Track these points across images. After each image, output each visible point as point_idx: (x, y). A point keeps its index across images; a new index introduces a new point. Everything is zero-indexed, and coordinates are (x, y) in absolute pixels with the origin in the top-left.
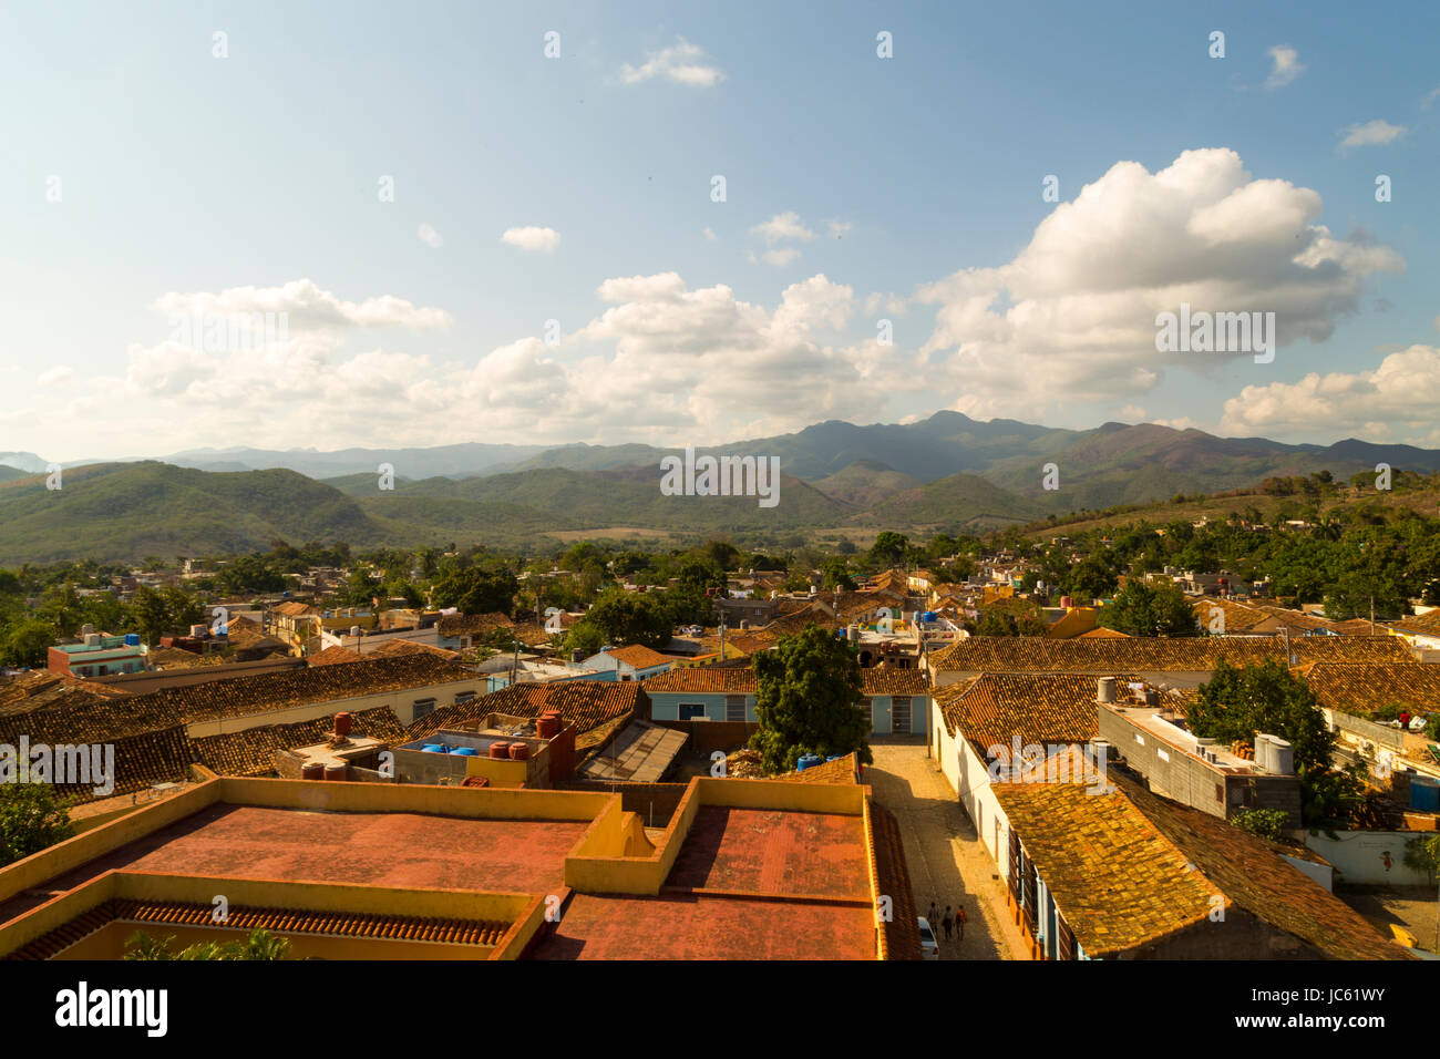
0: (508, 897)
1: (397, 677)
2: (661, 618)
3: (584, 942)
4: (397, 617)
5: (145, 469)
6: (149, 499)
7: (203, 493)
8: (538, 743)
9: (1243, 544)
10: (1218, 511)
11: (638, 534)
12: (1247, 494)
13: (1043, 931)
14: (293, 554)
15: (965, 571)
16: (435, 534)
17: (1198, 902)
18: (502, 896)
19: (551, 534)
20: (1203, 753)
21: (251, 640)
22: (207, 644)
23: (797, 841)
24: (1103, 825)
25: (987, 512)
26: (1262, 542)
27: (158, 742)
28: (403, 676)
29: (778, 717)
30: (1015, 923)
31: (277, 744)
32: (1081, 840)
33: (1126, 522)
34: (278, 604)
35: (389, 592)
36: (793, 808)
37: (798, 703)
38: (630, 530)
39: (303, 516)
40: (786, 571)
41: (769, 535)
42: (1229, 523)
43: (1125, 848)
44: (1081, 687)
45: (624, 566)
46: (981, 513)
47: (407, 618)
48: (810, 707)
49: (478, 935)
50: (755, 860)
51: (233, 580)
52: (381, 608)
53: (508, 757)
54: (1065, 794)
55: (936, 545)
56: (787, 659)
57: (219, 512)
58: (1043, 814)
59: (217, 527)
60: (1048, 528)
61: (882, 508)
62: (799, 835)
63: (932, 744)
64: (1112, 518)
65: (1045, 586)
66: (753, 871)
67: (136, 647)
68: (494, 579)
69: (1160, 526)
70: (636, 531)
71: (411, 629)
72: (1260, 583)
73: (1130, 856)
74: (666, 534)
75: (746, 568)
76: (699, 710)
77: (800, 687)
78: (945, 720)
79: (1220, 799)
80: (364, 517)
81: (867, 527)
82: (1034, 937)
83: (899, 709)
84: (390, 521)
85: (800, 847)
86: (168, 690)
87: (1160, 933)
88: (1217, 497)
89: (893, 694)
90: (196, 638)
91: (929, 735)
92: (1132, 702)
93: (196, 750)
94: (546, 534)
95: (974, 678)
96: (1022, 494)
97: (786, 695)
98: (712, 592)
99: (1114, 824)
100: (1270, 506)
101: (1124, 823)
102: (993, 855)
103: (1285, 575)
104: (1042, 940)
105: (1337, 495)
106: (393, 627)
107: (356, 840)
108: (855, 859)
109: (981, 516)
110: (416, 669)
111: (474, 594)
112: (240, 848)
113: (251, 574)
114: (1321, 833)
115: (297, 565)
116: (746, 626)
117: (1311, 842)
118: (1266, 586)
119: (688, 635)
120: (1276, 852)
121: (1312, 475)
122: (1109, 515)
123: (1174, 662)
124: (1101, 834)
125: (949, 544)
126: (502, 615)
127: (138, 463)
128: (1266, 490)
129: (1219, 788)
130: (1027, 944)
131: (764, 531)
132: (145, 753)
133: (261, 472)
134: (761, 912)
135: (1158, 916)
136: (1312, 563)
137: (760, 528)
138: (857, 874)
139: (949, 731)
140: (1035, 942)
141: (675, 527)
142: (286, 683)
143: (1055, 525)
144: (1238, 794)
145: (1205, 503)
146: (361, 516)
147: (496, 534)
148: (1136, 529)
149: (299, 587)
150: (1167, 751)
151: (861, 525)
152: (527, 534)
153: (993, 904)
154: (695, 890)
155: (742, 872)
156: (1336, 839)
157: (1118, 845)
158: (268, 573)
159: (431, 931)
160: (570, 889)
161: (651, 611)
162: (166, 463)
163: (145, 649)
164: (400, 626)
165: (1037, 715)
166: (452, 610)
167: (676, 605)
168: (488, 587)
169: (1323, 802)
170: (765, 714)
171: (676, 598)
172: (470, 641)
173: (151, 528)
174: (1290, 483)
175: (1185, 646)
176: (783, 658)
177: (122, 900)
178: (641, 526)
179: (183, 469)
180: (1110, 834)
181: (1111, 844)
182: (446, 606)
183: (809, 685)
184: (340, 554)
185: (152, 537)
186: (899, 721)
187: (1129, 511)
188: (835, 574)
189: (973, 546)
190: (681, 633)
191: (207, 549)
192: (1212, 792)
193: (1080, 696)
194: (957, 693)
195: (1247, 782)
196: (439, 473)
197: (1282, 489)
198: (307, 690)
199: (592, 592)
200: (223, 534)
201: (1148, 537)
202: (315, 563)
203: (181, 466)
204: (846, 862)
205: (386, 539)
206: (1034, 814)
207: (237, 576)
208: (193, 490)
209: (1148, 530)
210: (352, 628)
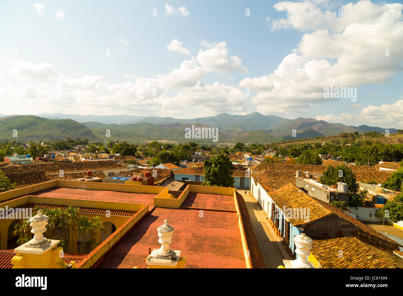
0: (139, 204)
1: (104, 166)
2: (177, 157)
3: (159, 217)
4: (103, 155)
5: (30, 117)
6: (31, 126)
7: (47, 125)
8: (145, 178)
9: (335, 149)
10: (328, 141)
11: (169, 142)
12: (336, 137)
13: (280, 228)
14: (72, 141)
15: (260, 152)
16: (112, 139)
17: (323, 213)
18: (137, 204)
19: (145, 141)
20: (324, 187)
21: (62, 159)
22: (49, 160)
23: (216, 200)
24: (298, 199)
25: (265, 140)
26: (340, 149)
27: (38, 174)
28: (106, 166)
29: (210, 177)
30: (272, 227)
31: (71, 178)
32: (292, 202)
33: (303, 143)
34: (68, 153)
35: (101, 149)
36: (215, 193)
37: (215, 174)
38: (167, 141)
39: (75, 133)
40: (211, 151)
41: (205, 144)
42: (331, 144)
43: (304, 203)
44: (291, 175)
45: (166, 148)
46: (264, 140)
47: (106, 156)
48: (219, 175)
49: (130, 214)
50: (205, 203)
51: (56, 146)
52: (98, 153)
53: (136, 180)
54: (288, 193)
55: (252, 147)
56: (213, 162)
57: (51, 130)
58: (282, 198)
59: (50, 134)
60: (282, 144)
61: (237, 138)
62: (216, 199)
63: (250, 190)
64: (300, 142)
65: (281, 156)
66: (204, 205)
67: (29, 158)
68: (130, 147)
69: (313, 144)
70: (169, 141)
71: (107, 158)
72: (339, 157)
73: (305, 205)
74: (177, 142)
75: (200, 149)
76: (187, 179)
77: (216, 169)
78: (255, 181)
79: (328, 198)
80: (93, 134)
81: (233, 143)
82: (278, 230)
83: (242, 181)
84: (100, 135)
85: (217, 201)
86: (40, 165)
87: (313, 220)
88: (328, 137)
89: (240, 177)
90: (46, 158)
91: (250, 188)
92: (305, 177)
93: (48, 178)
94: (144, 141)
95: (263, 171)
96: (275, 136)
97: (212, 171)
98: (191, 153)
99: (301, 199)
100: (342, 140)
101: (303, 198)
102: (267, 213)
103: (346, 155)
104: (280, 230)
105: (360, 138)
106: (101, 158)
107: (95, 195)
108: (232, 204)
109: (264, 141)
110: (109, 164)
111: (124, 151)
112: (63, 196)
113: (61, 145)
114: (354, 208)
115: (74, 144)
116: (200, 162)
117: (351, 210)
118: (340, 158)
119: (184, 163)
120: (342, 211)
121: (354, 132)
122: (299, 141)
123: (316, 171)
124: (297, 201)
125: (255, 146)
126: (132, 156)
127: (29, 116)
128: (341, 136)
129: (328, 196)
130: (276, 232)
131: (204, 143)
132: (34, 177)
133: (64, 120)
134: (207, 213)
135: (312, 217)
136: (353, 152)
137: (203, 142)
138: (232, 207)
139: (256, 184)
140: (278, 231)
141: (179, 141)
142: (73, 166)
143: (284, 143)
144: (333, 197)
145: (325, 139)
146: (92, 133)
147: (130, 140)
148: (306, 144)
149: (74, 149)
150: (314, 188)
151: (231, 142)
152: (139, 141)
153: (267, 224)
154: (188, 207)
155: (201, 205)
156: (357, 209)
157: (302, 203)
158: (65, 145)
159: (117, 213)
160: (154, 206)
161: (174, 155)
162: (36, 116)
163: (32, 159)
164: (104, 158)
165: (279, 181)
166: (118, 154)
167: (181, 155)
168: (128, 149)
169: (355, 199)
170: (206, 176)
171: (181, 154)
172: (123, 162)
173: (31, 134)
174: (347, 134)
175: (319, 167)
176: (212, 162)
177: (31, 204)
178: (170, 140)
179: (41, 118)
180: (300, 201)
181: (300, 203)
182: (117, 153)
183: (219, 169)
184: (86, 142)
185: (32, 136)
186: (242, 184)
187: (304, 140)
188: (225, 151)
189: (262, 147)
190: (182, 162)
191: (48, 140)
192: (326, 197)
193: (291, 177)
194: (259, 175)
195: (335, 194)
196: (114, 123)
197: (345, 136)
198: (79, 168)
199: (157, 153)
200: (52, 137)
201: (309, 147)
202: (78, 144)
203: (41, 117)
204: (229, 204)
205: (98, 140)
206: (279, 198)
207: (57, 145)
208: (44, 124)
209: (309, 145)
210: (90, 157)
